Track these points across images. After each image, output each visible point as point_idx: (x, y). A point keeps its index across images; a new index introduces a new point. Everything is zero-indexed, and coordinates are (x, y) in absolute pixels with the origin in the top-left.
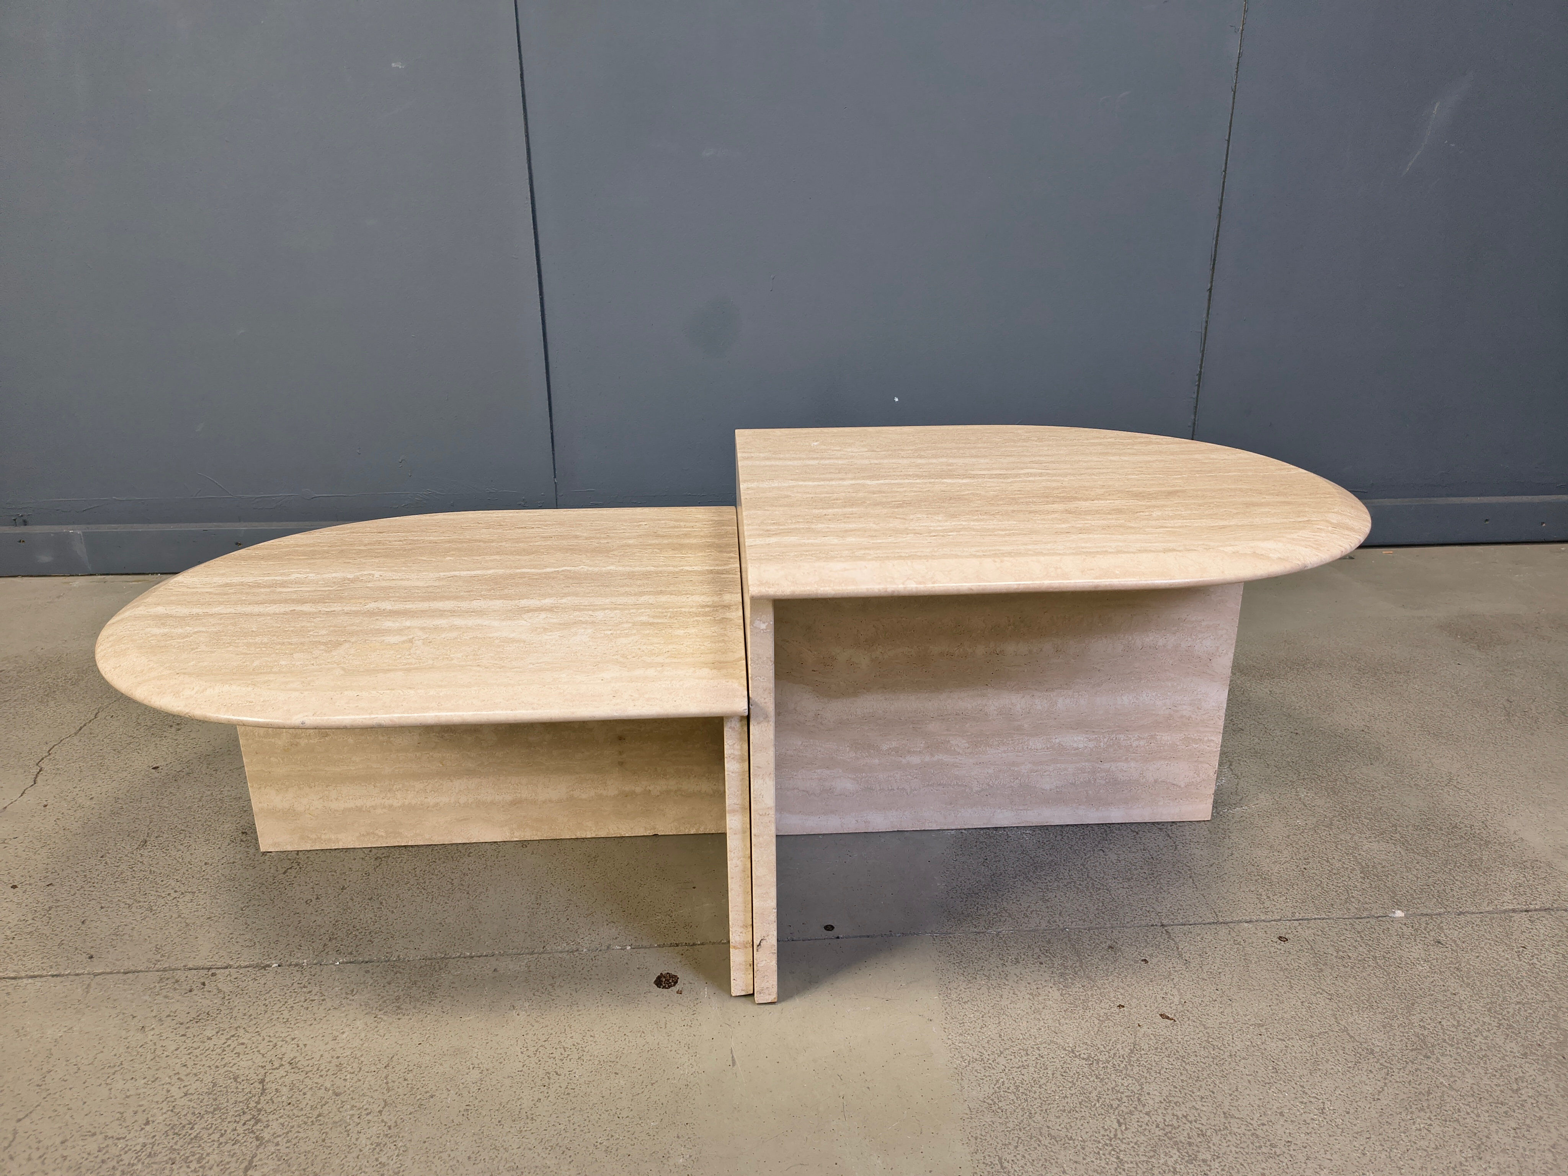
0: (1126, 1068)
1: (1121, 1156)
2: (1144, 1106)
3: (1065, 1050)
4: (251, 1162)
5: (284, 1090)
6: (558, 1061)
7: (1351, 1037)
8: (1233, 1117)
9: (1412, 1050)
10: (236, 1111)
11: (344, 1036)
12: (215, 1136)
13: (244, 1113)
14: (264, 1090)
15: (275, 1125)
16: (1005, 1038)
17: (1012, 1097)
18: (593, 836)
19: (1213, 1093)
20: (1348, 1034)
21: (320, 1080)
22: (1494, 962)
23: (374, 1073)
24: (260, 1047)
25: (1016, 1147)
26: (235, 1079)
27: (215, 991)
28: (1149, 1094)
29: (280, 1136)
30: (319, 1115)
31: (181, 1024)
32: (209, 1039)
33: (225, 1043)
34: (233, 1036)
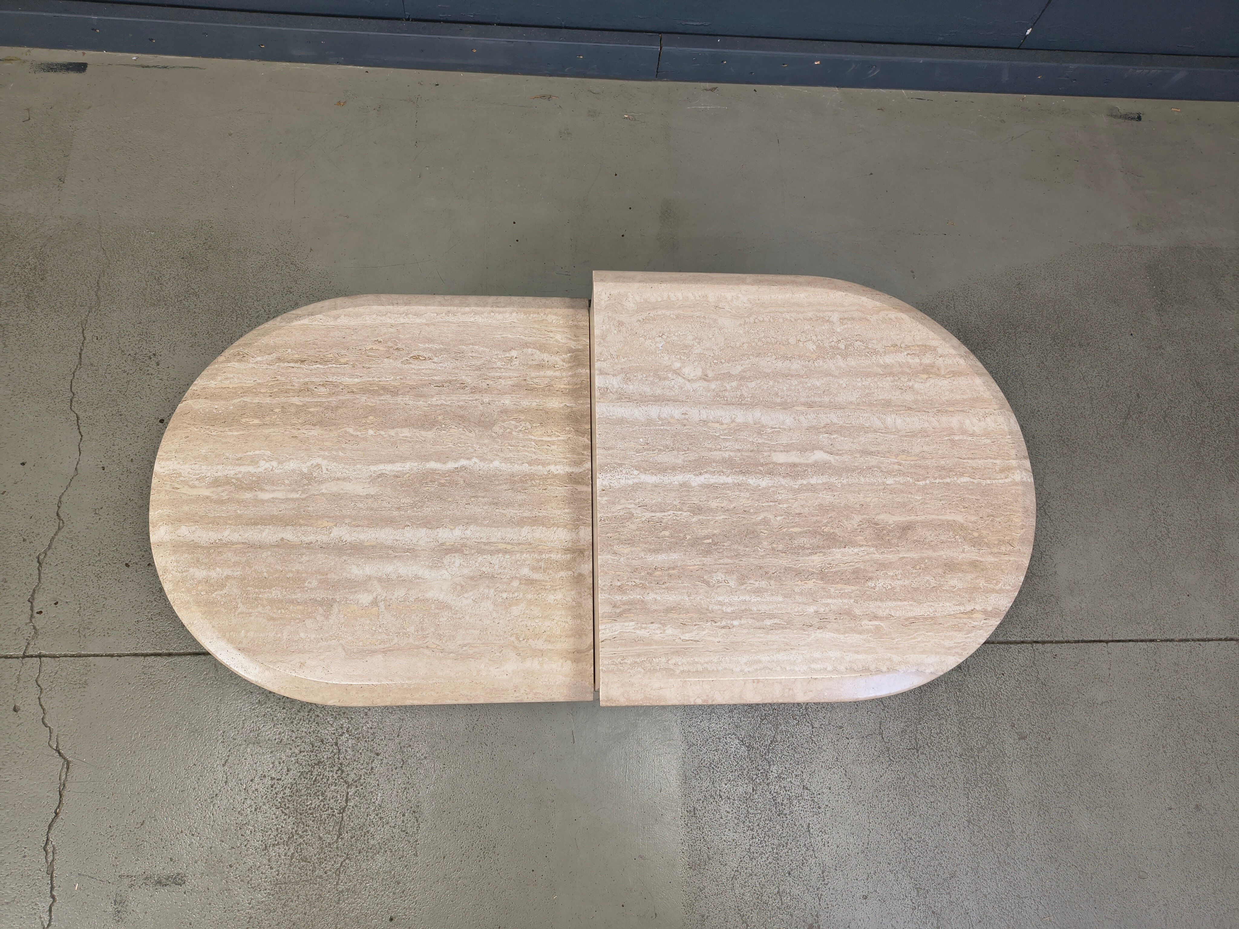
0: (765, 754)
1: (749, 810)
2: (767, 779)
3: (739, 740)
4: (347, 797)
5: (350, 751)
7: (883, 738)
8: (807, 789)
9: (908, 749)
10: (330, 764)
12: (325, 780)
13: (334, 766)
14: (339, 750)
15: (352, 774)
16: (711, 730)
17: (707, 770)
19: (803, 773)
20: (882, 737)
21: (366, 745)
22: (981, 685)
25: (703, 802)
28: (772, 772)
29: (356, 781)
30: (372, 768)
31: (280, 699)
32: (299, 711)
33: (308, 715)
34: (311, 710)
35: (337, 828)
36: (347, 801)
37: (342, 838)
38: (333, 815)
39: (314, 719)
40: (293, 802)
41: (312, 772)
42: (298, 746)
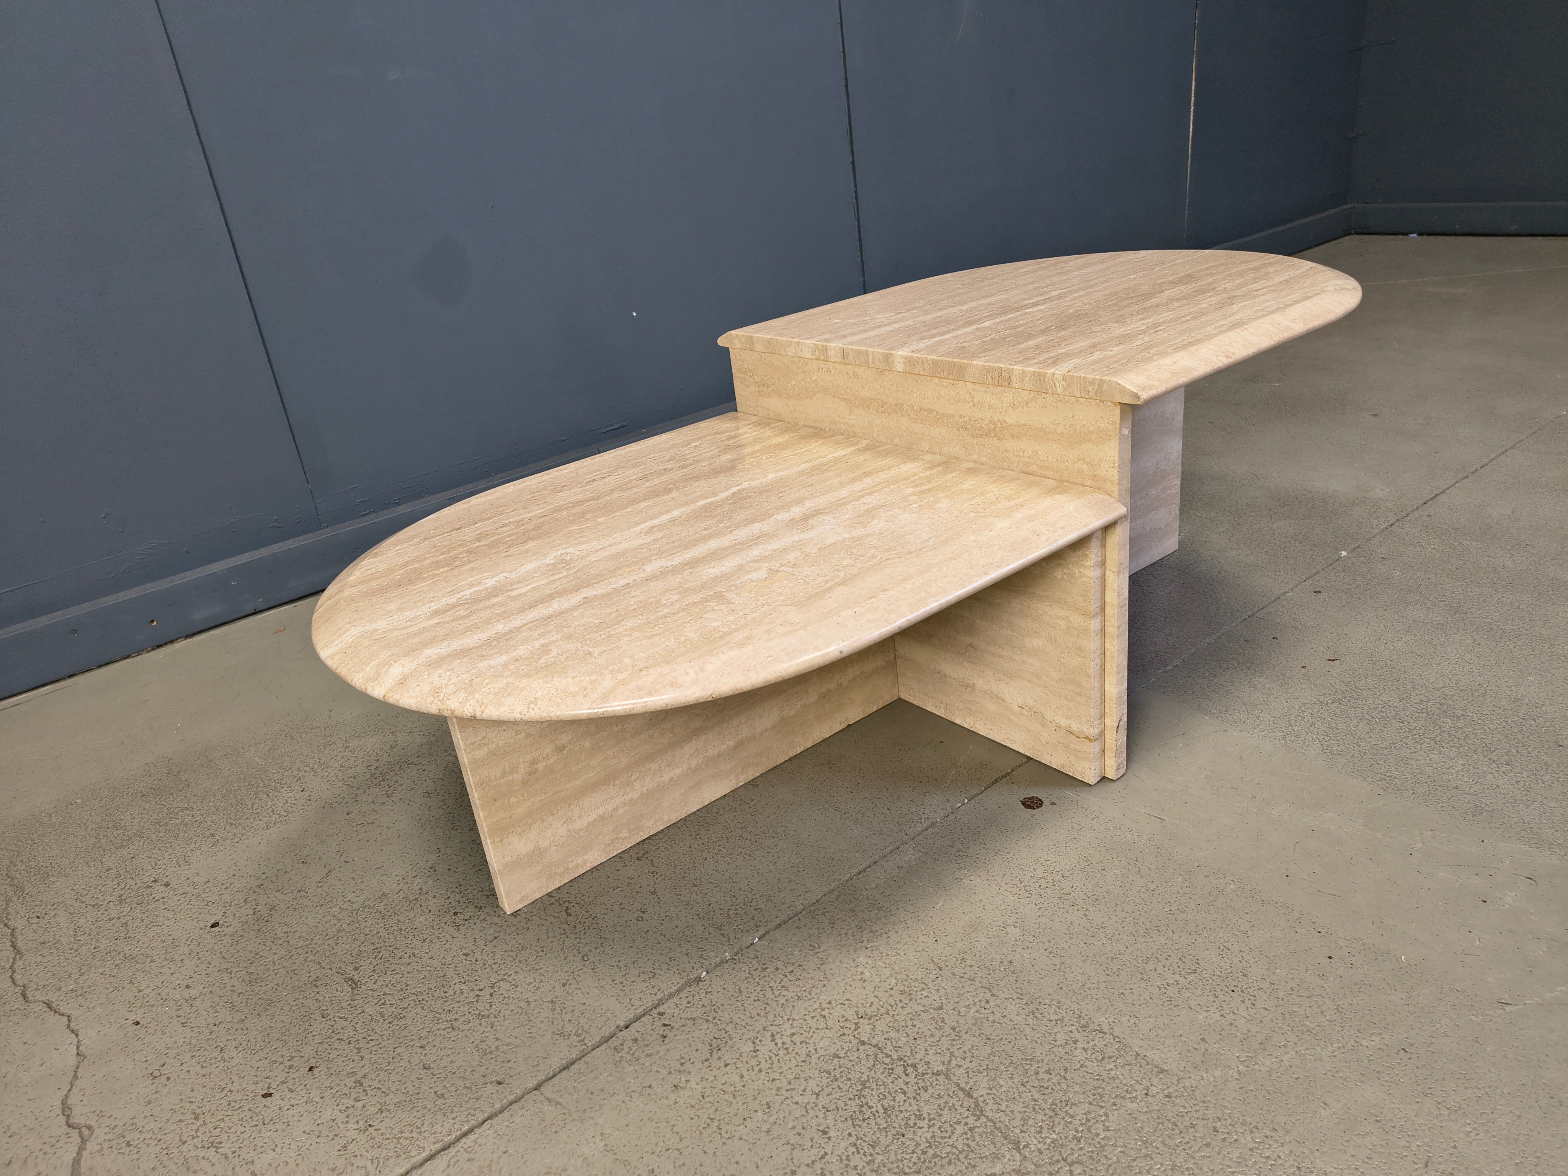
0: (1356, 695)
2: (1396, 707)
3: (1314, 704)
4: (963, 1090)
5: (893, 1034)
6: (1053, 888)
7: (1423, 622)
8: (1439, 688)
9: (1452, 613)
10: (883, 1073)
11: (867, 974)
12: (900, 1097)
13: (892, 1069)
14: (876, 1046)
15: (931, 1057)
17: (1333, 742)
18: (803, 749)
20: (1417, 621)
21: (908, 1010)
23: (940, 978)
24: (814, 1026)
26: (836, 1056)
27: (690, 1023)
29: (950, 1061)
30: (953, 1029)
31: (707, 1060)
32: (755, 1051)
33: (776, 1044)
34: (773, 1036)
35: (999, 1139)
36: (970, 1096)
37: (1027, 1146)
38: (971, 1129)
39: (792, 1041)
40: (884, 1166)
41: (867, 1103)
42: (804, 1091)
